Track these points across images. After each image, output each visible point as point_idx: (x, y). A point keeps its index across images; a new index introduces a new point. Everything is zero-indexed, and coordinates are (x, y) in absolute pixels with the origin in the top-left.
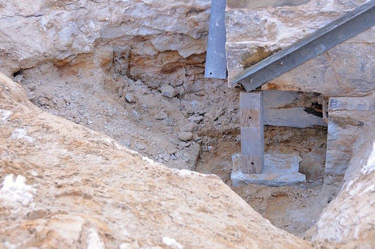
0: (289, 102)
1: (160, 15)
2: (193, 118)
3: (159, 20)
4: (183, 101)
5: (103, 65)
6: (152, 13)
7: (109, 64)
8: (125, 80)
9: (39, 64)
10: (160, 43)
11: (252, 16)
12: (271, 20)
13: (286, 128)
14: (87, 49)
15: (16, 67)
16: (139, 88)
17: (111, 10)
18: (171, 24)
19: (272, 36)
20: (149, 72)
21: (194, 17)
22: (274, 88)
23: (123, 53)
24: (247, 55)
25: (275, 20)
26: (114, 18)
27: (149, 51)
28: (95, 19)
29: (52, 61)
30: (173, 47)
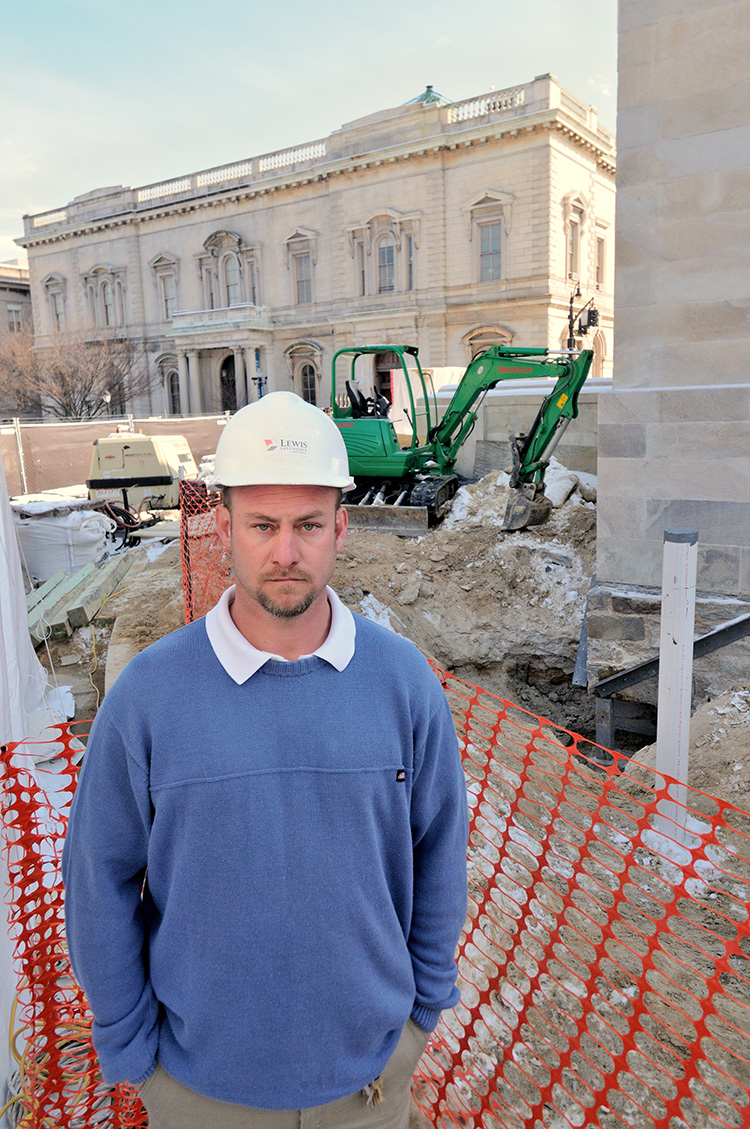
0: (640, 715)
1: (551, 642)
2: (570, 718)
3: (550, 646)
4: (565, 707)
5: (508, 672)
6: (545, 640)
7: (513, 672)
8: (523, 684)
9: (466, 664)
10: (549, 662)
11: (605, 645)
12: (618, 649)
13: (637, 735)
14: (498, 659)
15: (450, 664)
16: (533, 691)
17: (517, 635)
18: (558, 649)
19: (619, 660)
20: (542, 682)
21: (575, 646)
22: (620, 698)
23: (524, 666)
24: (601, 671)
25: (621, 649)
26: (519, 641)
27: (542, 666)
28: (506, 640)
29: (474, 664)
30: (559, 666)
